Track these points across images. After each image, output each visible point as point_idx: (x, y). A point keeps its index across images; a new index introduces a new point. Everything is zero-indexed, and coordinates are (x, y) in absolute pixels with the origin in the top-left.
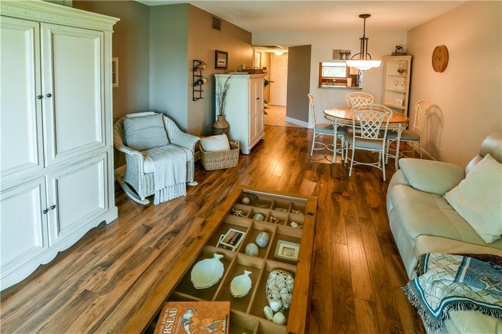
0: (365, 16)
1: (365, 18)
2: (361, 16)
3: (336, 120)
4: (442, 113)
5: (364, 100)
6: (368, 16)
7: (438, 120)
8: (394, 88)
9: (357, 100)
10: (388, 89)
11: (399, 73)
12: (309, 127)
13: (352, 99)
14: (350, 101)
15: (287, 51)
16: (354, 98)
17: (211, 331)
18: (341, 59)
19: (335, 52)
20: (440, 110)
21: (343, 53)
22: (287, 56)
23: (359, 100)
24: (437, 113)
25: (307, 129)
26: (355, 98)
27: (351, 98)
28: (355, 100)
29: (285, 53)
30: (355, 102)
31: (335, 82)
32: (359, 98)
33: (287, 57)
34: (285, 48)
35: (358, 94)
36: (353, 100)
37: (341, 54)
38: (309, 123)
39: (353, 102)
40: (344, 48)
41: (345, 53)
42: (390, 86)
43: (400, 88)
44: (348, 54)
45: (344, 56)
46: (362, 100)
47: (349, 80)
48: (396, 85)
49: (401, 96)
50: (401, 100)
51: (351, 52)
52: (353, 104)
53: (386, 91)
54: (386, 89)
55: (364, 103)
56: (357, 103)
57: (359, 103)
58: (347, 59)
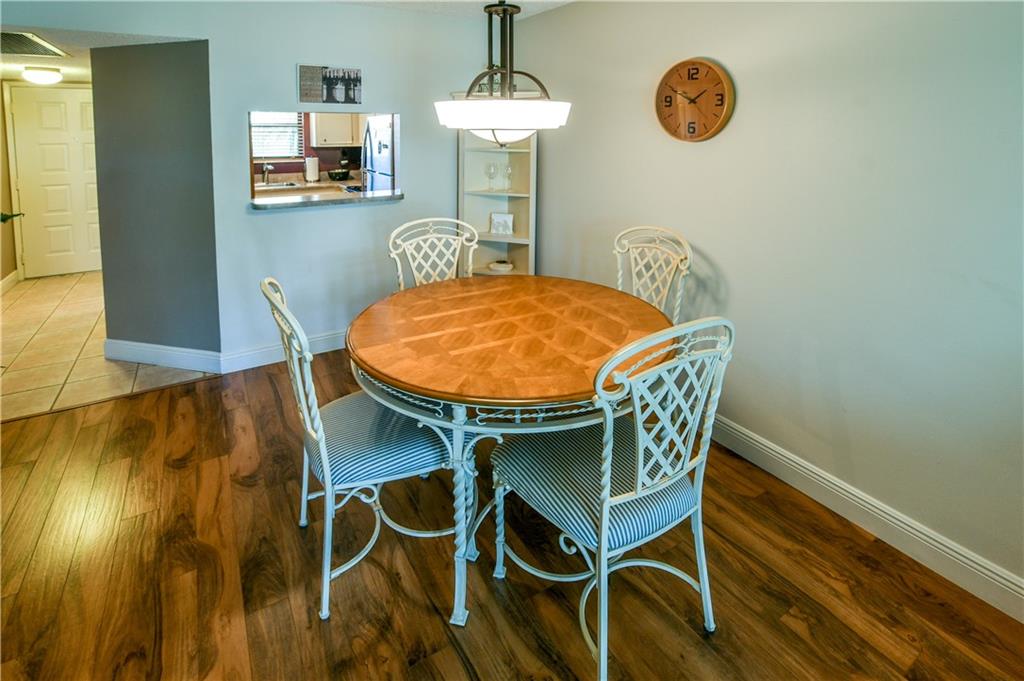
5: (448, 245)
8: (484, 186)
9: (426, 247)
10: (471, 192)
13: (409, 247)
14: (403, 256)
15: (83, 71)
16: (414, 241)
18: (331, 99)
19: (305, 72)
21: (336, 80)
22: (91, 91)
23: (433, 247)
26: (419, 239)
27: (404, 245)
28: (418, 248)
29: (71, 82)
30: (419, 258)
31: (270, 172)
32: (432, 238)
33: (86, 95)
34: (71, 56)
35: (426, 224)
36: (412, 248)
37: (330, 82)
39: (414, 259)
40: (338, 64)
41: (343, 79)
42: (476, 181)
43: (501, 184)
44: (351, 82)
45: (339, 91)
46: (440, 246)
47: (312, 164)
48: (491, 177)
49: (505, 206)
50: (510, 219)
51: (363, 76)
52: (414, 265)
53: (466, 196)
54: (466, 190)
55: (448, 254)
56: (426, 257)
57: (433, 256)
58: (349, 100)
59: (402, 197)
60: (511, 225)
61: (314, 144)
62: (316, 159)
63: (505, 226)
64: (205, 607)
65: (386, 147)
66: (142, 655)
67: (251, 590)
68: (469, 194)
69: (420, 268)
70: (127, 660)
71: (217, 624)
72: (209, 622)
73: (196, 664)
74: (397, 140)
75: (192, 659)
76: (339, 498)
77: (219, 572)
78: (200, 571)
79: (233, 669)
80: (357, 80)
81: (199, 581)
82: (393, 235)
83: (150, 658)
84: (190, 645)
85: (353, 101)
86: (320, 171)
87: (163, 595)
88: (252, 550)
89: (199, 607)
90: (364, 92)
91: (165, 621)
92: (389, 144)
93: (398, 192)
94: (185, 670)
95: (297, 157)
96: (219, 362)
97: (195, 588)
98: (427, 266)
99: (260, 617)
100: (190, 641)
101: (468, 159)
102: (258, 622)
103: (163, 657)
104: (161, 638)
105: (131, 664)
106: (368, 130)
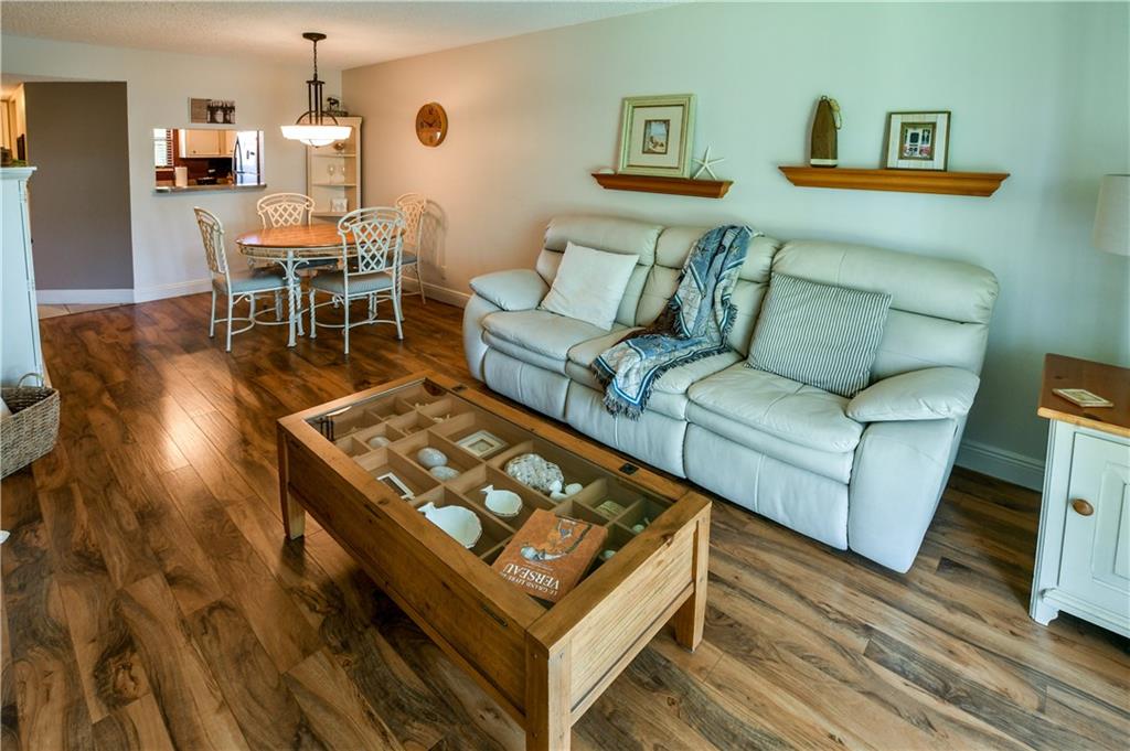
0: (315, 37)
1: (315, 41)
2: (307, 36)
3: (291, 253)
4: (441, 209)
5: (295, 209)
6: (322, 37)
7: (434, 222)
8: (326, 180)
9: (281, 210)
10: (317, 182)
11: (335, 151)
12: (137, 301)
13: (270, 210)
14: (266, 214)
16: (273, 206)
17: (569, 535)
18: (213, 120)
19: (195, 103)
20: (438, 206)
21: (217, 108)
23: (285, 210)
24: (432, 212)
25: (134, 304)
26: (277, 205)
27: (268, 208)
28: (276, 210)
30: (276, 216)
32: (285, 205)
35: (281, 197)
36: (272, 210)
37: (213, 109)
38: (136, 290)
39: (273, 216)
40: (218, 96)
41: (222, 108)
42: (320, 176)
43: (339, 179)
44: (228, 109)
45: (219, 116)
46: (290, 209)
47: (181, 173)
48: (331, 173)
49: (342, 194)
50: (345, 202)
51: (236, 105)
52: (273, 220)
53: (313, 188)
54: (313, 182)
55: (295, 214)
56: (281, 216)
57: (286, 215)
58: (226, 121)
59: (265, 186)
60: (345, 205)
61: (183, 154)
62: (185, 168)
63: (341, 206)
65: (253, 154)
68: (315, 185)
69: (277, 222)
74: (262, 149)
76: (235, 298)
80: (232, 108)
82: (259, 203)
85: (229, 122)
86: (189, 178)
90: (237, 116)
92: (255, 152)
93: (262, 183)
95: (166, 167)
96: (132, 296)
98: (281, 221)
101: (314, 162)
106: (238, 142)
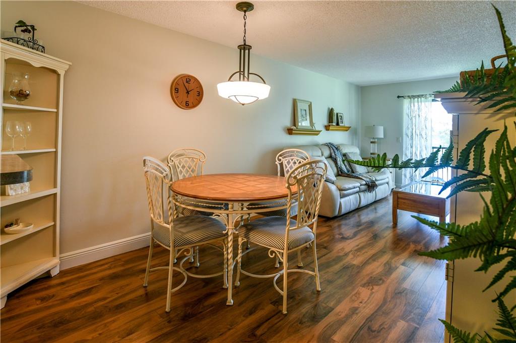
64: (340, 323)
66: (369, 328)
67: (325, 313)
70: (374, 331)
71: (343, 315)
72: (344, 317)
73: (357, 312)
75: (357, 314)
77: (325, 329)
78: (331, 336)
79: (350, 302)
81: (334, 333)
83: (368, 325)
84: (354, 317)
87: (349, 340)
88: (309, 324)
89: (343, 324)
91: (356, 331)
94: (360, 314)
97: (338, 332)
99: (332, 305)
100: (354, 318)
102: (333, 304)
103: (364, 322)
104: (360, 328)
105: (374, 329)
